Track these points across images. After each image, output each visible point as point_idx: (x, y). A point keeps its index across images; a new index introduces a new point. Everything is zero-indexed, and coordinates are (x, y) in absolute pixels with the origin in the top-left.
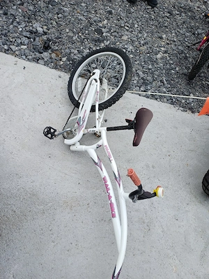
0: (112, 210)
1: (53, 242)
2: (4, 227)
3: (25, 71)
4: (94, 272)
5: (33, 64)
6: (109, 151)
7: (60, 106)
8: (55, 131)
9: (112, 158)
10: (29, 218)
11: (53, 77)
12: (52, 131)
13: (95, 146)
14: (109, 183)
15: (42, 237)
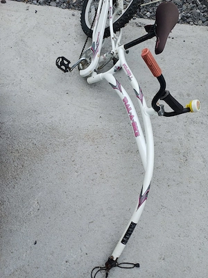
0: (135, 129)
1: (77, 172)
2: (26, 158)
3: (37, 15)
4: (123, 201)
5: (45, 7)
6: (128, 68)
7: (75, 43)
8: (69, 62)
9: (132, 75)
10: (50, 150)
11: (66, 16)
12: (66, 63)
13: (113, 69)
14: (130, 102)
15: (64, 167)
